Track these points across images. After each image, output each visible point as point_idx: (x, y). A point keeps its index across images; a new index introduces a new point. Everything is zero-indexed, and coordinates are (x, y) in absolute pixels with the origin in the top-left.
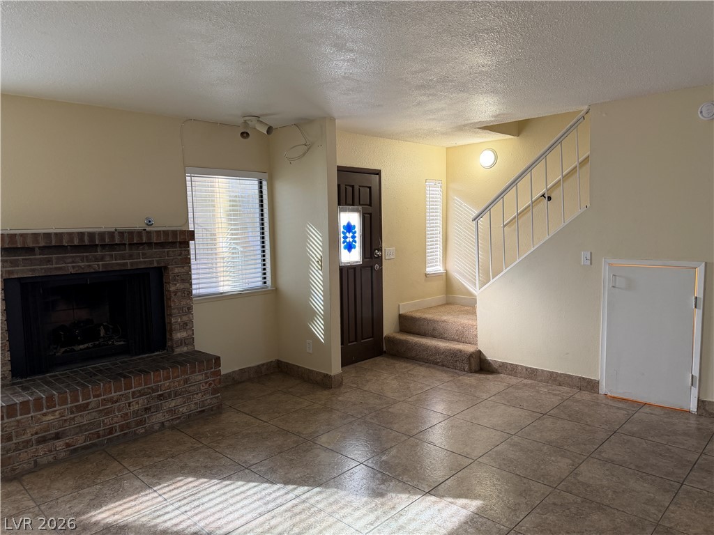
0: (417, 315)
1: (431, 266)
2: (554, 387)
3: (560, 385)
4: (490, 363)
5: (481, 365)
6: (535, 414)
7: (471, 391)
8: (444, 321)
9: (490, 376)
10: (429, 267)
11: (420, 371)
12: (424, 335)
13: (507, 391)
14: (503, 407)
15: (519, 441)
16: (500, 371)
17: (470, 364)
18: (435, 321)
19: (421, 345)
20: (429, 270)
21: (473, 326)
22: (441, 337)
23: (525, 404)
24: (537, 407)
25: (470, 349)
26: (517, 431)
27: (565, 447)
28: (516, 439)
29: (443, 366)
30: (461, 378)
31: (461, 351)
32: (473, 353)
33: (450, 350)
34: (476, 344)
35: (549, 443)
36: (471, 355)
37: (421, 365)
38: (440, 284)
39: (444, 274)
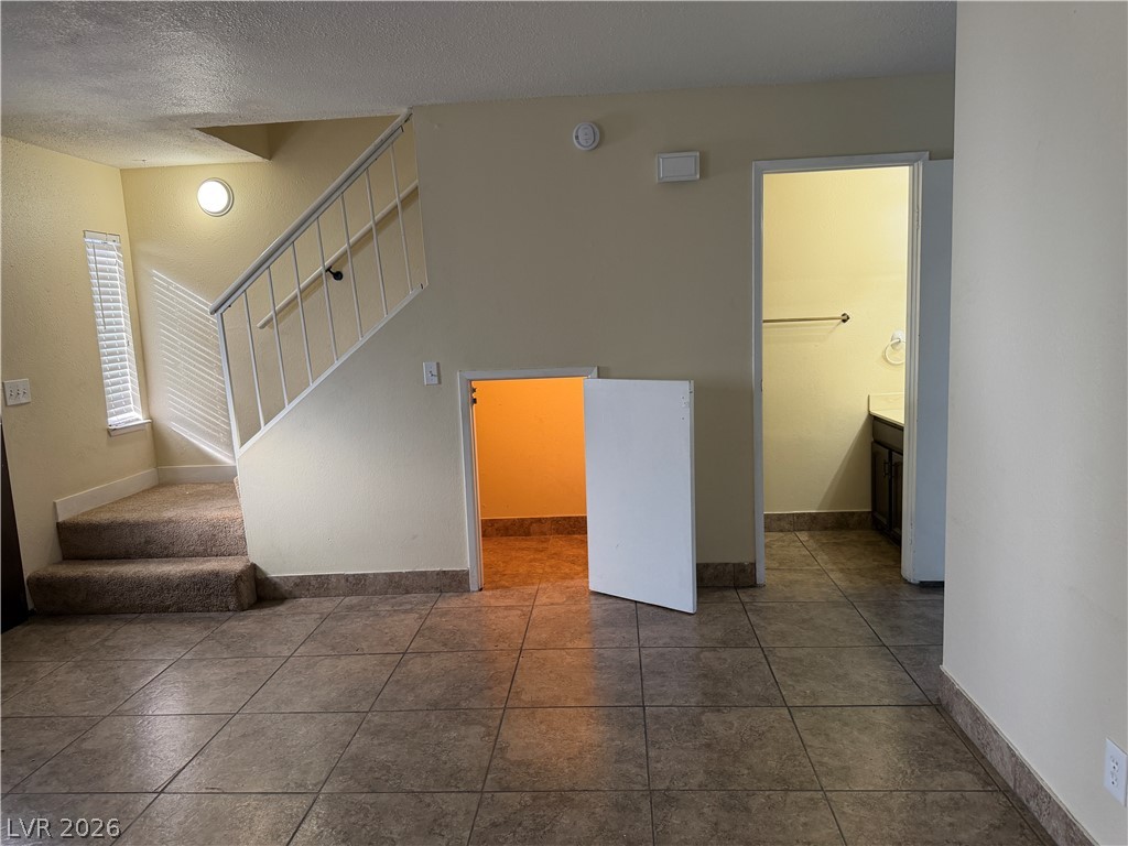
0: (105, 517)
1: (117, 413)
2: (400, 598)
3: (407, 593)
4: (275, 584)
5: (260, 592)
6: (389, 658)
7: (255, 648)
8: (170, 521)
9: (281, 609)
10: (113, 415)
11: (131, 635)
12: (127, 556)
13: (323, 628)
14: (327, 662)
15: (383, 721)
16: (297, 593)
17: (238, 594)
18: (146, 525)
19: (123, 581)
20: (115, 420)
21: (233, 520)
22: (166, 554)
23: (364, 645)
24: (386, 644)
25: (234, 565)
26: (371, 701)
27: (463, 705)
28: (377, 719)
29: (180, 610)
30: (225, 626)
31: (217, 574)
32: (242, 572)
33: (194, 576)
34: (245, 554)
35: (434, 706)
36: (239, 577)
37: (130, 622)
38: (143, 446)
39: (148, 427)
